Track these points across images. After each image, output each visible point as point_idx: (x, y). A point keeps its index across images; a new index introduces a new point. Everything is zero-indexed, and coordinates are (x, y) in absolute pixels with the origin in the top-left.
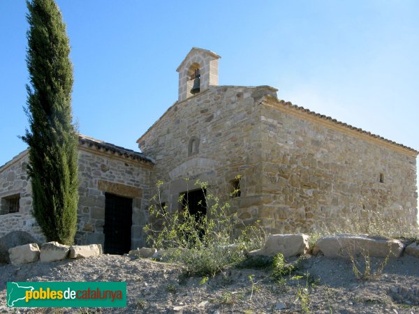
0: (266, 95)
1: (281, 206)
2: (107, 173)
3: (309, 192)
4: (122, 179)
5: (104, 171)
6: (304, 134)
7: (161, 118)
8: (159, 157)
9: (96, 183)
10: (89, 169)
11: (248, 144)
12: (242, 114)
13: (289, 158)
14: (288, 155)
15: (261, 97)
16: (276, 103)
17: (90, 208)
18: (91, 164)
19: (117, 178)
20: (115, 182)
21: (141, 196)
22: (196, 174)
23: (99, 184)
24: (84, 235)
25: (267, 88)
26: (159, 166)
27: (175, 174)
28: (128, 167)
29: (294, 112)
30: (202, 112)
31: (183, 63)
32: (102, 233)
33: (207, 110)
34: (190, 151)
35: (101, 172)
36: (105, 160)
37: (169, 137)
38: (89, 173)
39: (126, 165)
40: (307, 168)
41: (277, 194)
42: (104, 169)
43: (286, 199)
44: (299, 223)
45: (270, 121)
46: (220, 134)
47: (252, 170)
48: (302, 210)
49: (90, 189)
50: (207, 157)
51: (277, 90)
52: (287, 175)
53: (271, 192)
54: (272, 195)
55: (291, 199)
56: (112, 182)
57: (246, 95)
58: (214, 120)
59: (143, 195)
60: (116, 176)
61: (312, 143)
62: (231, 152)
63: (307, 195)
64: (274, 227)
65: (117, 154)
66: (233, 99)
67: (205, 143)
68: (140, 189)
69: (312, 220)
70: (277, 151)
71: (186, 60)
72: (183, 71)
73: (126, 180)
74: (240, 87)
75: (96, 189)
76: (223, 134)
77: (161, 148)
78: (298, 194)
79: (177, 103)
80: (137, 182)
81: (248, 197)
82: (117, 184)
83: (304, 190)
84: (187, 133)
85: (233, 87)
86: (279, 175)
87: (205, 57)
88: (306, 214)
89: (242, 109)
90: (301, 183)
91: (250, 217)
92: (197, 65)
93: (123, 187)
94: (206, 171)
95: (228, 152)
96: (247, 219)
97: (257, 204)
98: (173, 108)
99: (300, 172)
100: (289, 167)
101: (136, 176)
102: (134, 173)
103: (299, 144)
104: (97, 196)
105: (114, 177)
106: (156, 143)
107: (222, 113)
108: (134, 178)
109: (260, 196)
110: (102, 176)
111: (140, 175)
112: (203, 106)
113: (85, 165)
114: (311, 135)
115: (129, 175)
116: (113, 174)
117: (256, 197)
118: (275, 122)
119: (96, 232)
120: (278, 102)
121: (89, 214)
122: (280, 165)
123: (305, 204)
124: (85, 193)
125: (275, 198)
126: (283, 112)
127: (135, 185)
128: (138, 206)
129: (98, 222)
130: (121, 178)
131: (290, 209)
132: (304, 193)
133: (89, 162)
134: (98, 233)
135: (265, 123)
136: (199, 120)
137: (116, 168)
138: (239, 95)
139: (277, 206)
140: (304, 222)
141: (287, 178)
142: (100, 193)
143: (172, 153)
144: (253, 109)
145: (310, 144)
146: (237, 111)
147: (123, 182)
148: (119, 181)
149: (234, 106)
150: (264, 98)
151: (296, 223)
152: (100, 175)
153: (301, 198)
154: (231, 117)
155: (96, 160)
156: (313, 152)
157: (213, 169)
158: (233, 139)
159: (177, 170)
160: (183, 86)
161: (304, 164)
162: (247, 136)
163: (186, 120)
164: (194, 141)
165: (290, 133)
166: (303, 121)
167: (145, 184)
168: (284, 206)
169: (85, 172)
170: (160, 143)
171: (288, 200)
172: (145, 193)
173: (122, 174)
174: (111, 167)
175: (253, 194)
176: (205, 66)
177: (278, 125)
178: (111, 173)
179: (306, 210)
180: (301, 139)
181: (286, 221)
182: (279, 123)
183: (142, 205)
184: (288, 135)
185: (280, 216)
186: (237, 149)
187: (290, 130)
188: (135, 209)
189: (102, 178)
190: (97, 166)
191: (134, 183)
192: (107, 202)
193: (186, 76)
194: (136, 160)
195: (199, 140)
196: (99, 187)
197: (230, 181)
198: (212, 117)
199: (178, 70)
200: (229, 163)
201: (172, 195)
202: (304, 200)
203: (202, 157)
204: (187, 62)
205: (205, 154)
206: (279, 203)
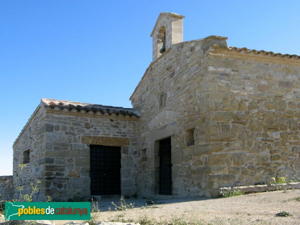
0: (212, 45)
1: (236, 152)
2: (91, 129)
3: (276, 135)
4: (107, 132)
5: (88, 128)
6: (268, 78)
7: (142, 78)
8: (143, 111)
9: (79, 139)
10: (72, 129)
11: (199, 95)
12: (194, 67)
13: (247, 104)
14: (246, 101)
15: (208, 48)
16: (227, 52)
17: (74, 159)
18: (74, 124)
19: (101, 133)
20: (100, 135)
21: (129, 144)
22: (164, 125)
23: (83, 139)
24: (70, 180)
25: (213, 37)
26: (143, 118)
27: (151, 125)
28: (113, 122)
29: (252, 57)
30: (167, 69)
31: (155, 28)
32: (88, 177)
33: (171, 67)
34: (161, 104)
35: (85, 129)
36: (89, 119)
37: (148, 93)
38: (72, 132)
39: (112, 120)
40: (274, 110)
41: (232, 141)
42: (87, 126)
43: (243, 145)
44: (261, 166)
45: (221, 70)
46: (179, 88)
47: (202, 119)
48: (266, 153)
49: (73, 144)
50: (171, 110)
51: (227, 38)
52: (244, 121)
53: (222, 140)
54: (225, 143)
55: (250, 144)
56: (96, 136)
57: (198, 48)
58: (175, 76)
59: (131, 143)
60: (101, 131)
61: (280, 85)
62: (187, 104)
63: (272, 137)
64: (227, 173)
65: (99, 113)
66: (188, 54)
67: (169, 97)
68: (127, 138)
69: (280, 161)
70: (230, 100)
71: (156, 25)
72: (155, 35)
73: (112, 133)
74: (192, 42)
75: (81, 143)
76: (181, 87)
77: (143, 103)
78: (260, 138)
79: (152, 64)
80: (124, 133)
81: (200, 146)
82: (102, 137)
83: (269, 133)
84: (158, 89)
85: (187, 42)
86: (233, 122)
87: (168, 19)
88: (272, 156)
89: (195, 62)
90: (265, 127)
91: (202, 164)
92: (163, 27)
93: (109, 139)
94: (171, 122)
95: (185, 103)
96: (200, 166)
97: (206, 152)
98: (149, 69)
99: (264, 116)
100: (248, 113)
101: (122, 129)
102: (120, 126)
103: (261, 88)
104: (81, 149)
105: (99, 132)
106: (140, 99)
107: (181, 68)
108: (121, 130)
109: (208, 145)
110: (86, 132)
111: (127, 127)
112: (167, 64)
113: (68, 126)
114: (278, 77)
115: (115, 129)
116: (98, 130)
117: (205, 145)
118: (228, 71)
119: (81, 176)
120: (229, 50)
121: (74, 163)
122: (235, 112)
123: (269, 147)
124: (69, 148)
125: (227, 145)
126: (239, 59)
127: (121, 135)
128: (126, 152)
129: (82, 169)
130: (105, 132)
131: (248, 154)
132: (268, 136)
133: (72, 122)
134: (83, 177)
135: (214, 73)
136: (166, 76)
137: (101, 124)
138: (192, 49)
139: (232, 152)
140: (268, 165)
141: (244, 124)
142: (84, 146)
143: (149, 107)
144: (202, 61)
145: (277, 86)
146: (190, 65)
147: (108, 134)
148: (105, 134)
149: (188, 60)
150: (211, 49)
151: (257, 167)
152: (84, 131)
153: (264, 142)
154: (186, 71)
155: (79, 120)
156: (280, 93)
157: (175, 120)
158: (188, 91)
159: (152, 121)
160: (155, 49)
161: (268, 108)
162: (198, 87)
163: (157, 78)
164: (162, 96)
165: (249, 79)
166: (267, 65)
167: (133, 134)
168: (240, 151)
169: (68, 131)
170: (143, 99)
171: (246, 145)
172: (132, 141)
173: (108, 129)
174: (95, 124)
175: (204, 143)
176: (169, 27)
177: (232, 73)
178: (95, 129)
179: (271, 152)
180: (263, 82)
181: (243, 166)
182: (233, 71)
183: (129, 151)
184: (246, 81)
185: (234, 162)
186: (191, 100)
187: (249, 75)
188: (123, 155)
189: (86, 134)
190: (80, 125)
191: (120, 135)
192: (91, 152)
193: (157, 39)
194: (120, 116)
195: (166, 95)
196: (83, 141)
197: (188, 131)
198: (174, 73)
199: (151, 36)
200: (186, 114)
201: (150, 143)
202: (269, 143)
203: (168, 110)
204: (157, 27)
205: (170, 107)
206: (234, 149)
